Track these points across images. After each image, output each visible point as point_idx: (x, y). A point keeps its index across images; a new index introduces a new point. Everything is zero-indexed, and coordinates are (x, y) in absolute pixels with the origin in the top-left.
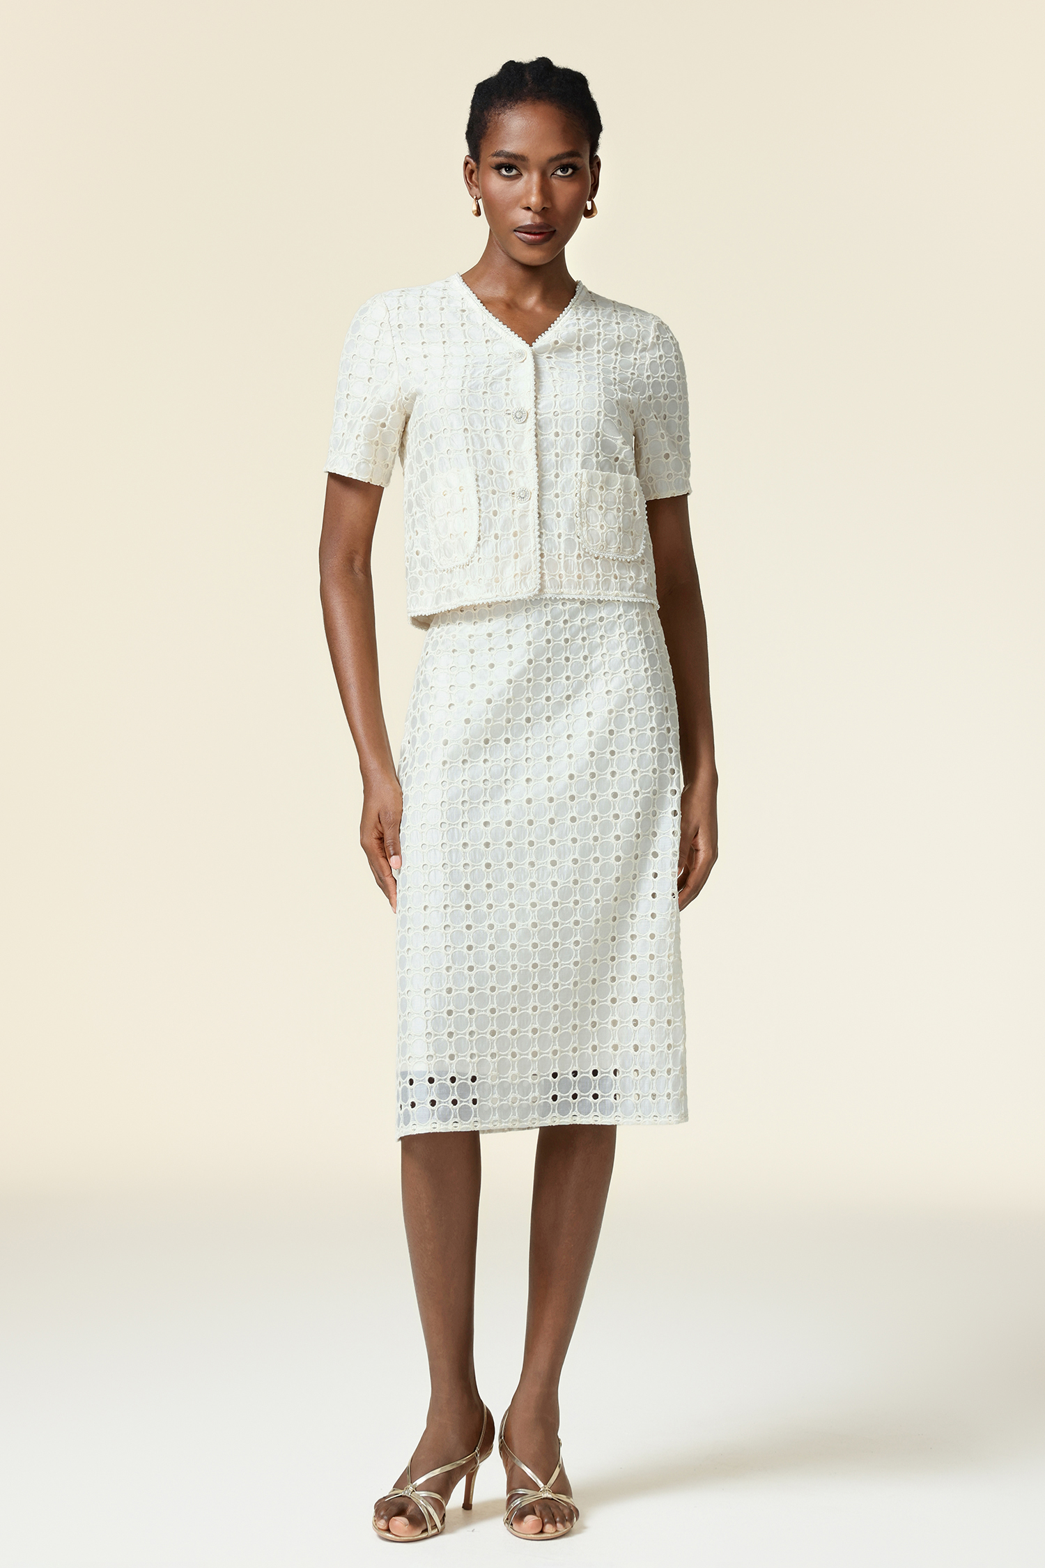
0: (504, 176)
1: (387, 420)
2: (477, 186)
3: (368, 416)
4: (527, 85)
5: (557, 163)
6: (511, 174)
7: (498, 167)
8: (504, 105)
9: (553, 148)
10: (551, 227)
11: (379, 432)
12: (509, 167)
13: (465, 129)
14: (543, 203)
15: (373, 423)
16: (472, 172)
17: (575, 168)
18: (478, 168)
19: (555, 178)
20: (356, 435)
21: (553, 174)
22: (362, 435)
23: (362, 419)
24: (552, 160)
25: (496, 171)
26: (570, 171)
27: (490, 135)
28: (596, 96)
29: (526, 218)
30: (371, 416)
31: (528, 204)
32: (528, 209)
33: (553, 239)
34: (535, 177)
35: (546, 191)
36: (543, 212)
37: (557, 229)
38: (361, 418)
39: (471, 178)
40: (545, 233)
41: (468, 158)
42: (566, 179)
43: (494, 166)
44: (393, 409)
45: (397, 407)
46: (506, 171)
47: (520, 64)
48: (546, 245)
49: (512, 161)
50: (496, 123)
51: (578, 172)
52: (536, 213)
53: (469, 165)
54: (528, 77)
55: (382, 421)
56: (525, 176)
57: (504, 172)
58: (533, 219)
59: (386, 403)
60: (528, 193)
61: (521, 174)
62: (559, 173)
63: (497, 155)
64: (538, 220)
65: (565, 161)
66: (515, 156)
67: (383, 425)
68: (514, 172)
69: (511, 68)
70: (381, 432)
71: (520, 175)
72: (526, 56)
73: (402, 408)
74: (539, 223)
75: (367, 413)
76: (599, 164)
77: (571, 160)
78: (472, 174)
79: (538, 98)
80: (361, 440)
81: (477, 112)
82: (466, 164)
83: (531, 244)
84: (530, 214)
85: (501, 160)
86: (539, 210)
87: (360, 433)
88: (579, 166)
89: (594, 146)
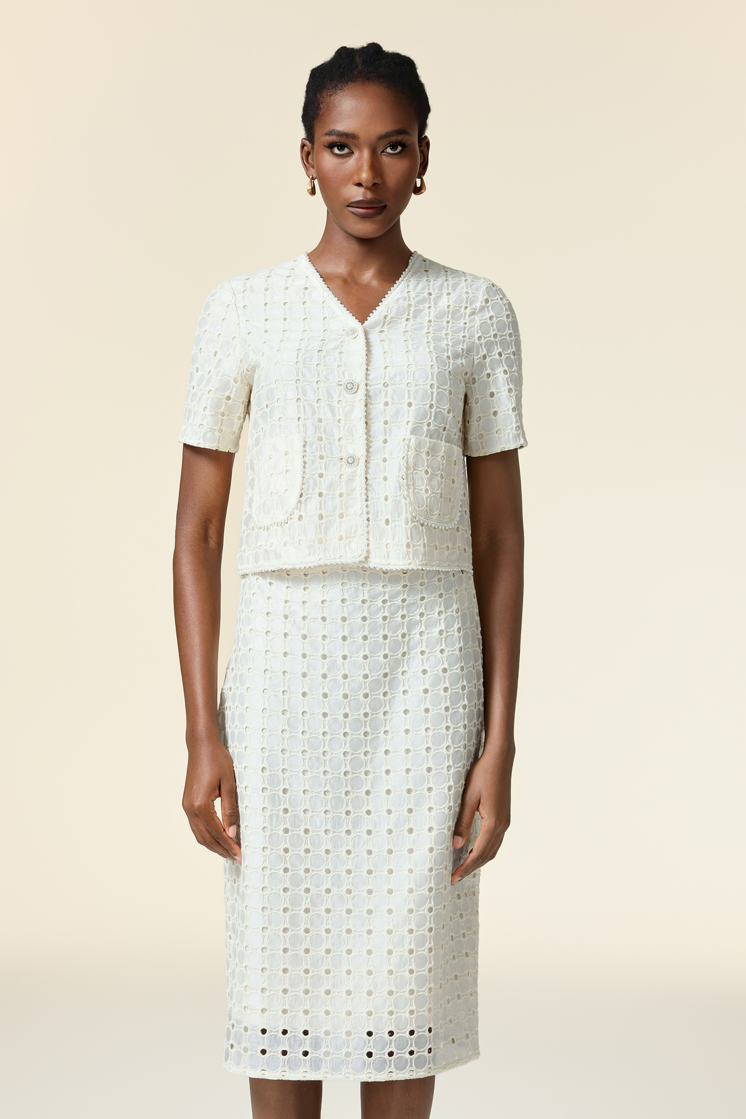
0: (337, 155)
1: (231, 392)
2: (313, 167)
3: (213, 390)
4: (357, 67)
5: (387, 141)
6: (343, 152)
7: (331, 146)
8: (335, 87)
9: (382, 127)
10: (382, 202)
11: (224, 404)
12: (341, 147)
13: (300, 112)
14: (374, 178)
15: (218, 396)
16: (308, 154)
17: (404, 146)
18: (313, 148)
19: (385, 155)
20: (203, 407)
21: (383, 152)
22: (209, 407)
23: (209, 393)
24: (381, 138)
25: (329, 150)
26: (399, 149)
27: (322, 115)
28: (423, 79)
29: (357, 194)
30: (216, 389)
31: (359, 180)
32: (359, 185)
33: (383, 214)
34: (366, 154)
35: (376, 167)
36: (374, 187)
37: (387, 204)
38: (207, 392)
39: (307, 160)
40: (376, 207)
41: (304, 141)
42: (396, 156)
43: (326, 144)
44: (235, 381)
45: (239, 379)
46: (338, 149)
47: (352, 50)
48: (379, 218)
49: (343, 140)
50: (328, 103)
51: (406, 149)
52: (367, 188)
53: (306, 148)
54: (358, 60)
55: (227, 394)
56: (356, 154)
57: (336, 151)
58: (364, 194)
59: (229, 376)
60: (359, 169)
61: (353, 153)
62: (389, 150)
63: (330, 133)
64: (369, 195)
65: (394, 139)
66: (346, 135)
67: (229, 398)
68: (346, 151)
69: (343, 53)
70: (226, 404)
71: (351, 153)
72: (357, 42)
73: (245, 379)
74: (371, 199)
75: (213, 387)
76: (428, 144)
77: (400, 138)
78: (307, 155)
79: (368, 79)
80: (208, 412)
81: (311, 95)
82: (303, 146)
83: (363, 217)
84: (362, 190)
85: (333, 138)
86: (370, 185)
87: (207, 406)
88: (408, 144)
89: (423, 126)
